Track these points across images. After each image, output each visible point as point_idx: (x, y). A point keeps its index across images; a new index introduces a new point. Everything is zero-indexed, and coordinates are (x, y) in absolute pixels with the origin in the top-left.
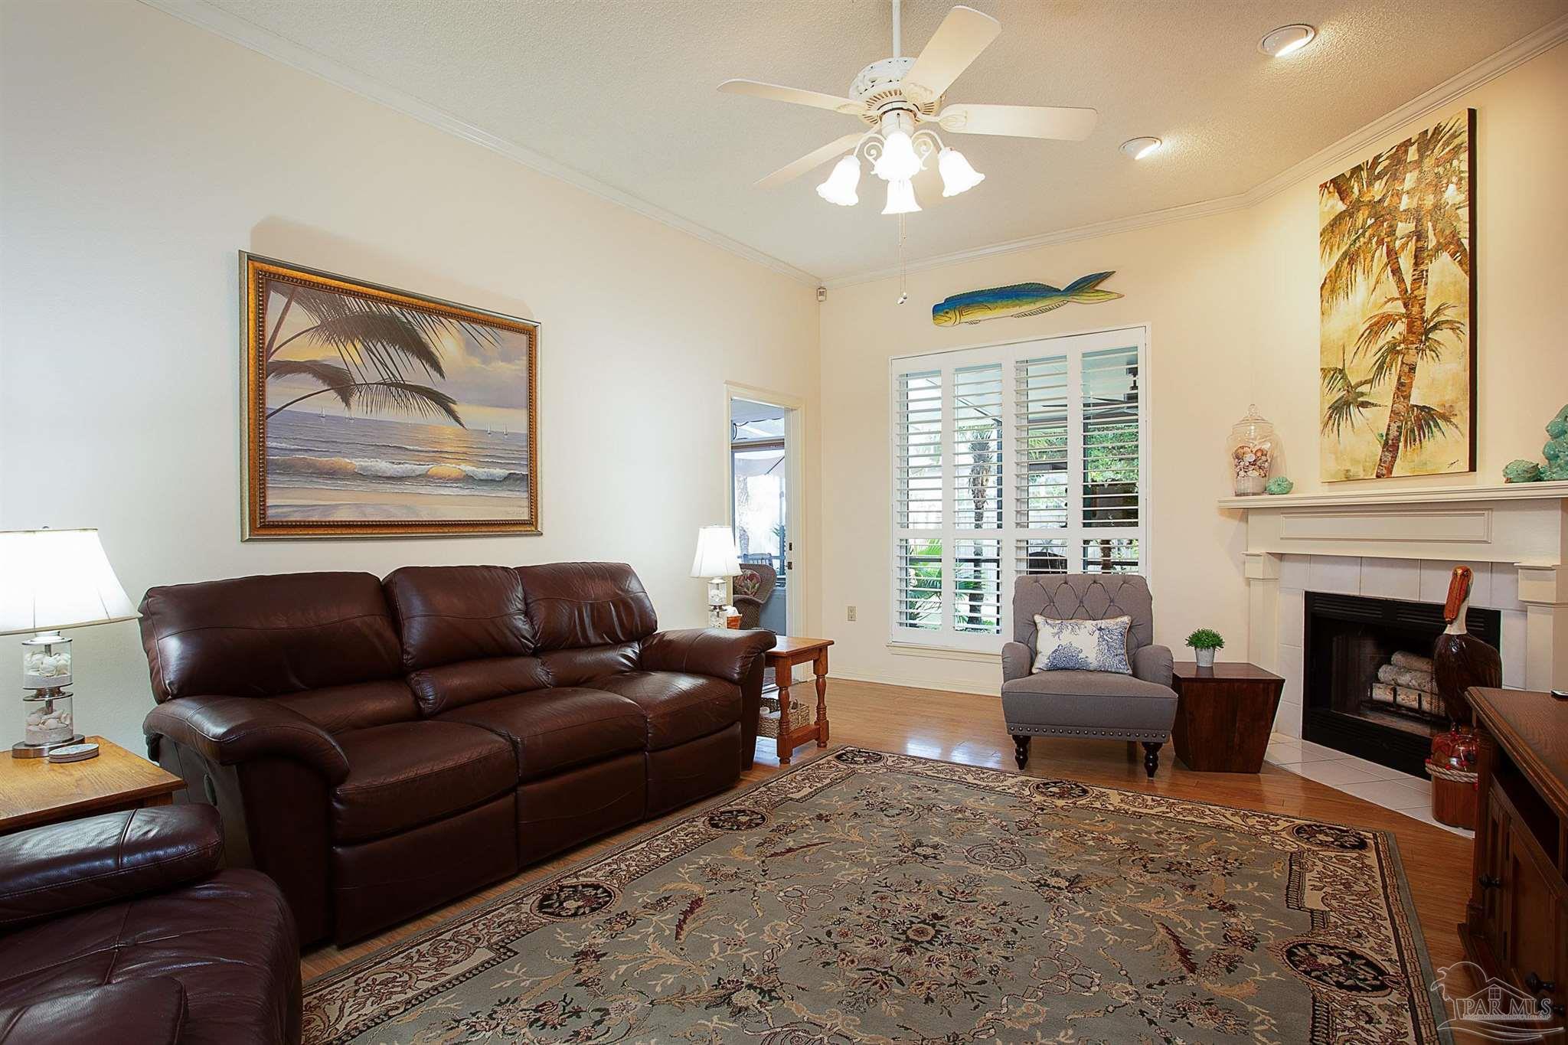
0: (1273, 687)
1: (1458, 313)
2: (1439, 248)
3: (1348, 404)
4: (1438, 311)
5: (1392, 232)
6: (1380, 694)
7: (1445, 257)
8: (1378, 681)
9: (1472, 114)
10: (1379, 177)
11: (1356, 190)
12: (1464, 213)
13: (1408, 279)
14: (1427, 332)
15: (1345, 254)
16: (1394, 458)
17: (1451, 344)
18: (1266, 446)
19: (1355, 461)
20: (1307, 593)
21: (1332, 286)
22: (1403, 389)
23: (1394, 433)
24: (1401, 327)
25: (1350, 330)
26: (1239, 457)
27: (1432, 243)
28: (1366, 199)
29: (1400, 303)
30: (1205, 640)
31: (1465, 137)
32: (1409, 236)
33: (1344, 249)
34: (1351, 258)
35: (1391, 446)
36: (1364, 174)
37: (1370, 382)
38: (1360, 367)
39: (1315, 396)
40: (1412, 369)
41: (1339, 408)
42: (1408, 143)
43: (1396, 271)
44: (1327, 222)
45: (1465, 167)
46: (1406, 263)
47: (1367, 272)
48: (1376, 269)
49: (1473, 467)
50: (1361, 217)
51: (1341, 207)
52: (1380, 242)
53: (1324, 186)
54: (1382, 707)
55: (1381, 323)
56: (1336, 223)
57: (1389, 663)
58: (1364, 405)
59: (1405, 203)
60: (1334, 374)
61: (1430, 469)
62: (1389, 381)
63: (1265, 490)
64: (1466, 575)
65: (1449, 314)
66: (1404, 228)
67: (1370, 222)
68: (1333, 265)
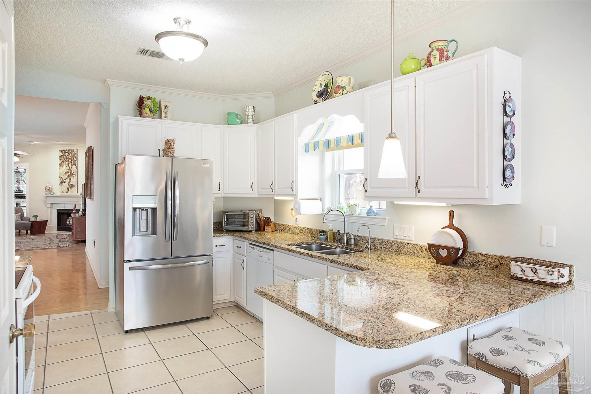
0: (46, 221)
1: (75, 173)
2: (73, 165)
3: (63, 182)
4: (73, 173)
5: (68, 161)
6: (68, 223)
7: (74, 166)
8: (67, 221)
9: (77, 150)
10: (67, 152)
11: (64, 153)
12: (76, 161)
13: (70, 168)
14: (72, 175)
15: (62, 161)
16: (69, 190)
17: (75, 177)
18: (50, 187)
19: (64, 190)
20: (57, 209)
21: (60, 165)
22: (69, 182)
23: (69, 187)
24: (69, 173)
25: (63, 172)
26: (46, 189)
27: (73, 164)
28: (65, 155)
29: (69, 170)
30: (36, 216)
31: (76, 152)
32: (70, 162)
33: (62, 160)
34: (63, 162)
35: (68, 189)
36: (65, 151)
37: (66, 180)
38: (64, 177)
39: (58, 181)
40: (71, 179)
41: (61, 182)
42: (70, 150)
43: (69, 166)
44: (60, 156)
45: (76, 156)
46: (70, 165)
47: (65, 164)
48: (66, 165)
49: (77, 192)
50: (65, 157)
51: (62, 154)
52: (67, 161)
53: (59, 150)
54: (68, 224)
55: (67, 172)
56: (61, 157)
57: (69, 218)
58: (65, 183)
59: (70, 157)
60: (61, 178)
61: (72, 192)
62: (68, 180)
63: (50, 194)
64: (76, 205)
65: (74, 173)
66: (70, 161)
67: (66, 158)
68: (61, 162)
